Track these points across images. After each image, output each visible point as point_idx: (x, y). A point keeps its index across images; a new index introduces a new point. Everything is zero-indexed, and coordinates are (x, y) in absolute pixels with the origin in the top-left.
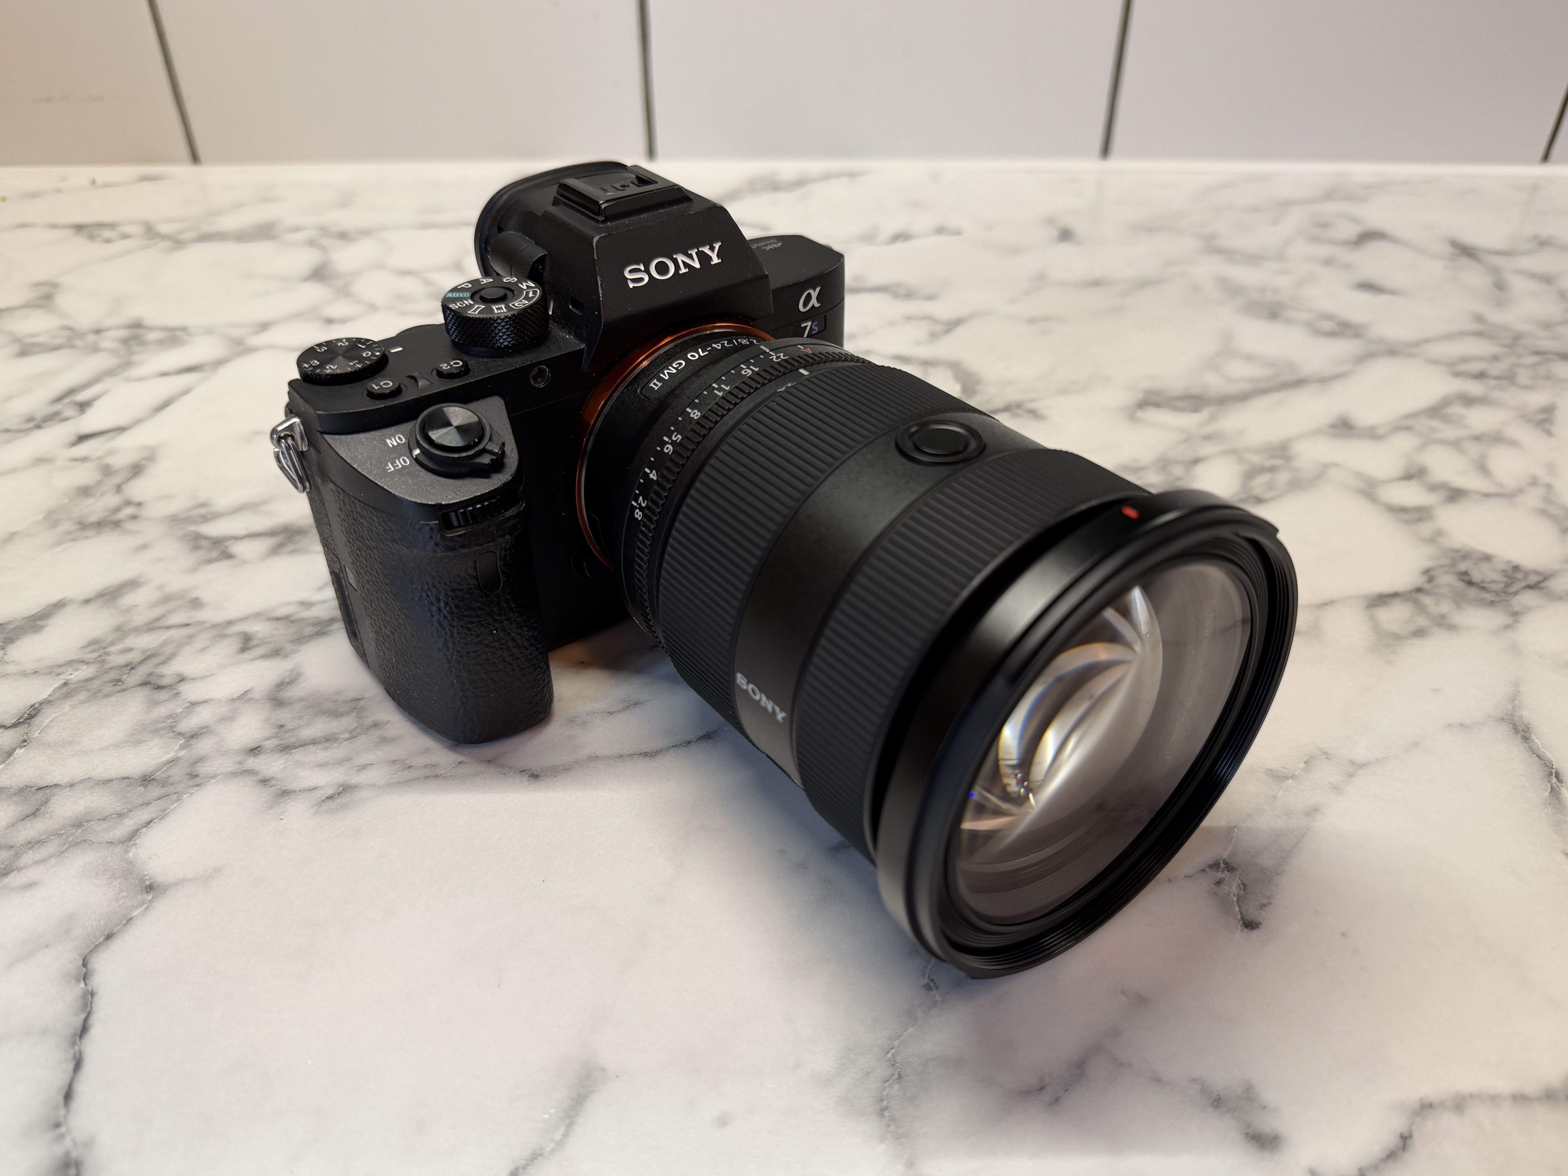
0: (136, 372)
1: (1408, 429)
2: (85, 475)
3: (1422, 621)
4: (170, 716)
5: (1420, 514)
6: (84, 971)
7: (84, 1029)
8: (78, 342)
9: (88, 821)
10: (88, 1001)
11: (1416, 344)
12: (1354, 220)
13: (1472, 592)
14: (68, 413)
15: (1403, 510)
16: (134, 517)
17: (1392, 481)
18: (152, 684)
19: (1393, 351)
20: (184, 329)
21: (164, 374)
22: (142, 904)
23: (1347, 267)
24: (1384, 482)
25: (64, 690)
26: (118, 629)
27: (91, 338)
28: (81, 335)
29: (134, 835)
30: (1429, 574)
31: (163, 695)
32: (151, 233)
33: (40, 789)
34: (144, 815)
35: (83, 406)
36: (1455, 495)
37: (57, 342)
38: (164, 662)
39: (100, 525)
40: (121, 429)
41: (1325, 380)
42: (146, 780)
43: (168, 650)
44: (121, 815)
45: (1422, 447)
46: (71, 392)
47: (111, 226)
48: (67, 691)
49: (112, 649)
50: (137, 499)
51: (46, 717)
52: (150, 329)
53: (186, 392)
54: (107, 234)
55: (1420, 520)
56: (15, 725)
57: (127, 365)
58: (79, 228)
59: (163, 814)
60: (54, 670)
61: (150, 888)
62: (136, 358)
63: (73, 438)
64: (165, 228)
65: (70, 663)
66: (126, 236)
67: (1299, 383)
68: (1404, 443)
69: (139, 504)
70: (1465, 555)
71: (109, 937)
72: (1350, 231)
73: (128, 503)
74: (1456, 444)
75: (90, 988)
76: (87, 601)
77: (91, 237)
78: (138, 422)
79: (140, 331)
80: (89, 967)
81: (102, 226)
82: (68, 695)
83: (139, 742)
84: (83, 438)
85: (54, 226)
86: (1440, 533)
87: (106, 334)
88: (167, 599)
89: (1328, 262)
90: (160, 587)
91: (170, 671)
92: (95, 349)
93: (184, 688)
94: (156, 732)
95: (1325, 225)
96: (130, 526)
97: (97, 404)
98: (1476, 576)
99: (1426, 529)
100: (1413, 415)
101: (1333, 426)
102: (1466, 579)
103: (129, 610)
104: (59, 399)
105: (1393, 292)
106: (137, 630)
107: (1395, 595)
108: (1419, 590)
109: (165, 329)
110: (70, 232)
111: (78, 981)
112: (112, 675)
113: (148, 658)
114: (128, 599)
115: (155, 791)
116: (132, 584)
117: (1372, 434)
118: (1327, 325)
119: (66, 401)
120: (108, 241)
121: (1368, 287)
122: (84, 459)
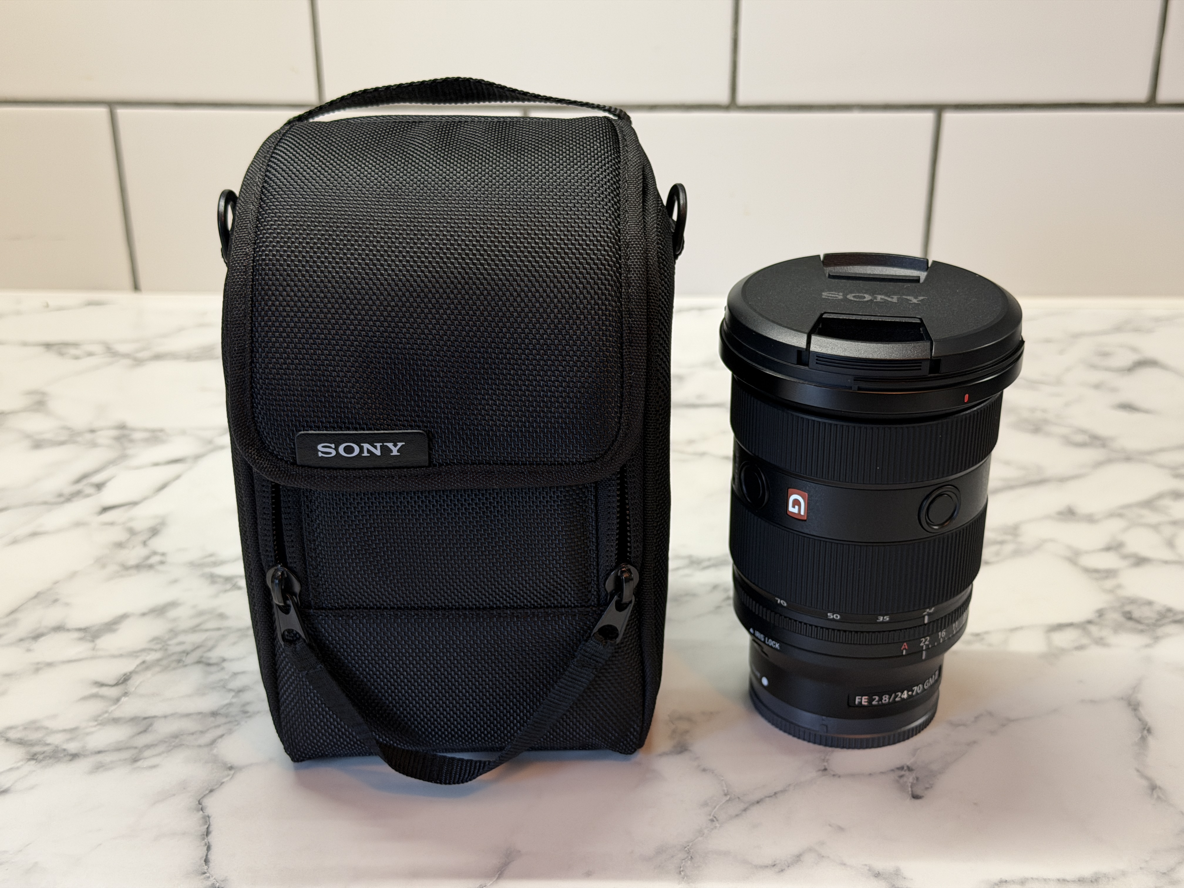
0: (134, 462)
1: (1120, 515)
2: (118, 534)
3: (1085, 641)
4: (221, 680)
5: (1110, 573)
6: (200, 806)
7: (208, 833)
8: (80, 439)
9: (182, 735)
10: (206, 819)
11: (1150, 453)
12: (1134, 349)
13: (1130, 624)
14: (90, 490)
15: (1096, 571)
16: (162, 563)
17: (1094, 551)
18: (204, 663)
19: (1128, 458)
20: (161, 430)
21: (156, 464)
22: (228, 775)
23: (1114, 390)
24: (1087, 552)
25: (144, 666)
26: (171, 631)
27: (89, 436)
28: (80, 434)
29: (213, 742)
30: (1101, 613)
31: (213, 669)
32: (111, 352)
33: (145, 718)
34: (219, 732)
35: (99, 486)
36: (1140, 561)
37: (62, 438)
38: (210, 650)
39: (138, 567)
40: (134, 504)
41: (1063, 480)
42: (214, 714)
43: (210, 644)
44: (202, 732)
45: (1126, 529)
46: (85, 476)
47: (75, 345)
48: (146, 666)
49: (170, 642)
50: (161, 550)
51: (136, 681)
52: (134, 430)
53: (178, 477)
54: (73, 351)
55: (1107, 578)
56: (117, 684)
57: (124, 457)
58: (48, 346)
59: (230, 732)
60: (133, 654)
61: (231, 768)
62: (130, 452)
63: (99, 509)
64: (122, 348)
65: (143, 650)
66: (90, 354)
67: (1042, 482)
68: (1114, 526)
69: (163, 554)
70: (1133, 601)
71: (211, 791)
72: (1127, 358)
73: (155, 553)
74: (1155, 527)
75: (206, 814)
76: (144, 614)
77: (61, 354)
78: (145, 499)
79: (126, 432)
80: (203, 804)
81: (66, 344)
82: (148, 668)
83: (204, 694)
84: (106, 509)
85: (25, 344)
86: (1119, 586)
87: (99, 433)
88: (201, 613)
89: (1097, 386)
90: (194, 606)
91: (214, 655)
92: (94, 445)
93: (225, 664)
94: (213, 688)
95: (1105, 355)
96: (160, 568)
97: (109, 485)
98: (1136, 614)
99: (1109, 584)
100: (1128, 506)
101: (1060, 513)
102: (1129, 617)
103: (174, 620)
104: (78, 481)
105: (1146, 411)
106: (185, 632)
107: (1071, 625)
108: (1090, 622)
109: (146, 430)
110: (41, 349)
111: (198, 811)
112: (175, 658)
113: (198, 647)
114: (172, 613)
115: (221, 720)
116: (173, 604)
117: (1090, 519)
118: (1080, 438)
119: (85, 482)
120: (77, 358)
121: (1127, 407)
122: (112, 524)
